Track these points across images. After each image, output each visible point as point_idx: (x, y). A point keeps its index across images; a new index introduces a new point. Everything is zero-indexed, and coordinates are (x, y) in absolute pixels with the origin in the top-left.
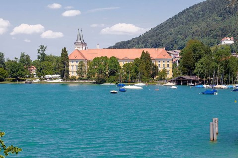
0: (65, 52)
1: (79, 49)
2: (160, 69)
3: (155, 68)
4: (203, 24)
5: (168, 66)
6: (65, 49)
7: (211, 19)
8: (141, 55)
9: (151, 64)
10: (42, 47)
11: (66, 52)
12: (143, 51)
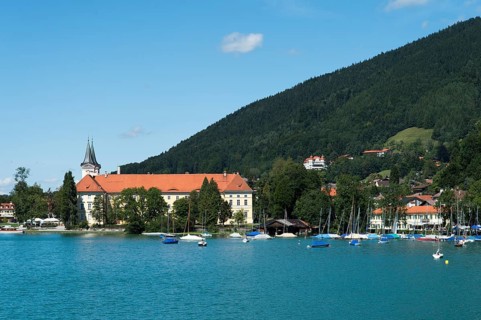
0: (69, 177)
1: (92, 174)
2: (235, 209)
3: (227, 206)
4: (273, 134)
5: (246, 204)
6: (70, 173)
7: (285, 125)
8: (202, 183)
9: (220, 200)
10: (22, 170)
11: (72, 179)
12: (206, 178)
